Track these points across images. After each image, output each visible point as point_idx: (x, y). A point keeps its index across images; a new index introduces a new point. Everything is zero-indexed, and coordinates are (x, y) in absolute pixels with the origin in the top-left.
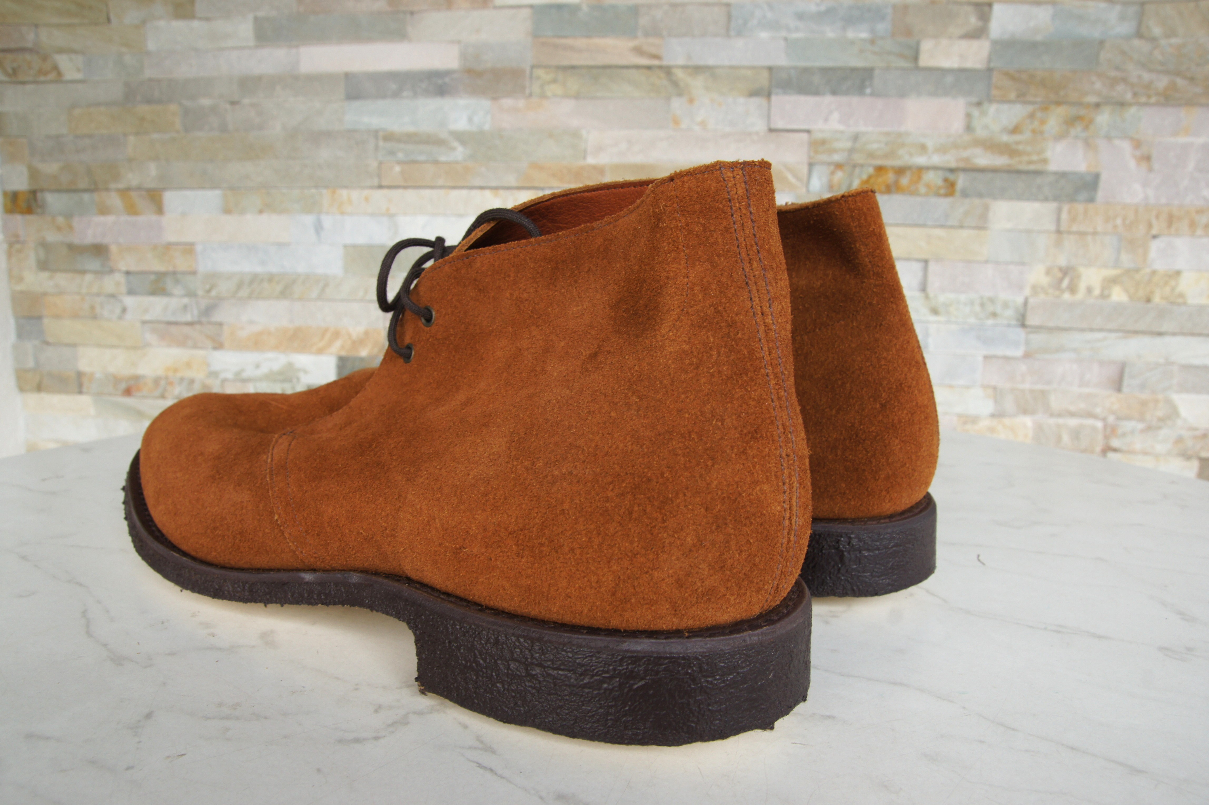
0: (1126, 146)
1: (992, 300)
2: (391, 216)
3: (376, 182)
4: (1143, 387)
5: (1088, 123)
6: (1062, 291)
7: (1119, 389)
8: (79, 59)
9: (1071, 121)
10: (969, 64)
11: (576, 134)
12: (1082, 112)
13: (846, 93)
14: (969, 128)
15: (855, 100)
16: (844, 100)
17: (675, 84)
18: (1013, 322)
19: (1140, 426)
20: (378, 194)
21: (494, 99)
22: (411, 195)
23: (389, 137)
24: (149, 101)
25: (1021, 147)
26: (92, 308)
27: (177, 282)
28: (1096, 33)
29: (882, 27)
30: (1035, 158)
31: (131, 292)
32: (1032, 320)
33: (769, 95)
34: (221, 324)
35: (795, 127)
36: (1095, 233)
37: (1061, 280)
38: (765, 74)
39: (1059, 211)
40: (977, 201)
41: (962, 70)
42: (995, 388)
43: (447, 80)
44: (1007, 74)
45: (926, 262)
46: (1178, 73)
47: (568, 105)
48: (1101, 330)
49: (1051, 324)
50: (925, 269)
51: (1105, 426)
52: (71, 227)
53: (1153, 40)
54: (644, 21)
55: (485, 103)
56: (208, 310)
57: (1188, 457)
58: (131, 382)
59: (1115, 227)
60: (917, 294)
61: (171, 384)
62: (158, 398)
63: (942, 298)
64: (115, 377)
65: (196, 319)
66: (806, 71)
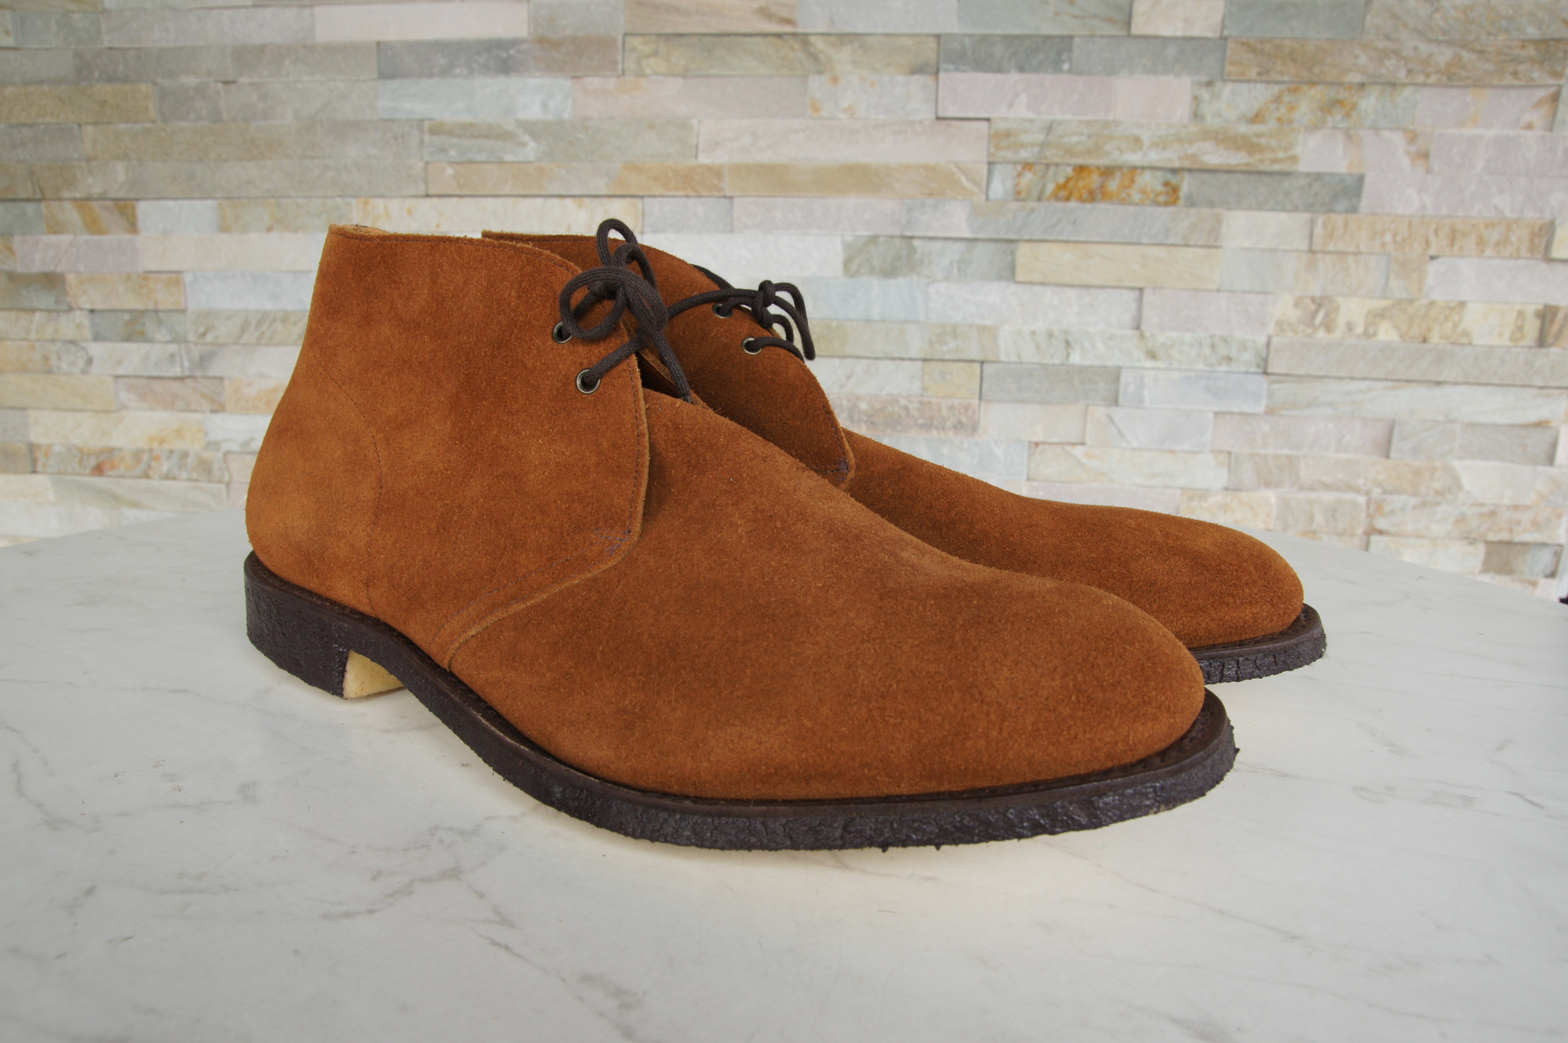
0: (1398, 139)
1: (1225, 340)
3: (422, 189)
4: (1416, 451)
5: (1349, 109)
6: (1316, 328)
7: (1387, 456)
8: (7, 18)
9: (1329, 107)
10: (1196, 32)
11: (684, 124)
12: (1342, 95)
13: (1037, 70)
14: (1196, 115)
15: (1048, 78)
16: (1034, 77)
17: (814, 57)
18: (1253, 369)
19: (1413, 501)
20: (425, 206)
21: (575, 78)
22: (468, 206)
23: (438, 129)
24: (111, 79)
25: (1263, 141)
26: (46, 358)
27: (160, 322)
30: (1281, 155)
31: (97, 337)
32: (1278, 365)
33: (937, 73)
34: (221, 379)
35: (971, 114)
36: (1357, 254)
37: (1315, 314)
38: (932, 44)
39: (1312, 224)
40: (1206, 211)
41: (1187, 40)
42: (1228, 454)
43: (513, 52)
44: (1246, 45)
45: (1141, 290)
46: (1464, 45)
47: (674, 86)
48: (1364, 378)
49: (1300, 372)
50: (1140, 299)
51: (1369, 502)
52: (10, 251)
55: (566, 83)
56: (204, 360)
57: (1473, 542)
58: (102, 458)
59: (1383, 244)
60: (1130, 332)
61: (157, 458)
62: (140, 477)
63: (1161, 339)
64: (80, 450)
65: (187, 373)
66: (984, 39)
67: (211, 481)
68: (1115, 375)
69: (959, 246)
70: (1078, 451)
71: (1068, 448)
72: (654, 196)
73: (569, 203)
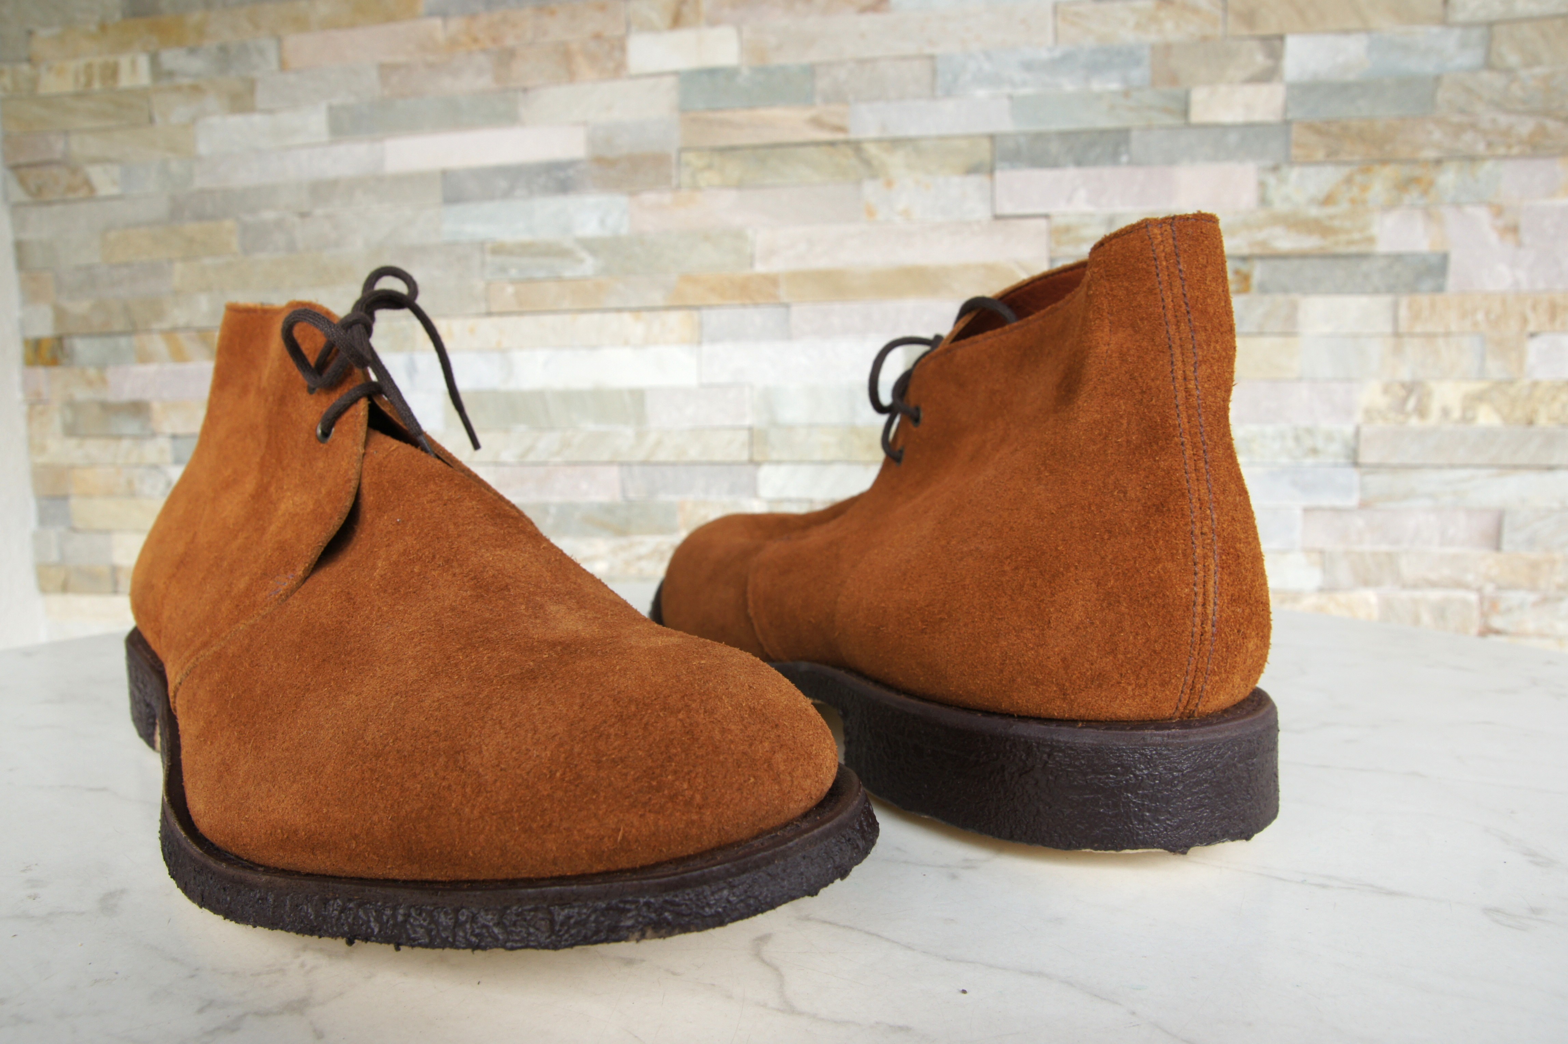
0: (1482, 214)
1: (1310, 432)
2: (503, 351)
3: (483, 308)
4: (1531, 542)
5: (1427, 187)
6: (1408, 415)
7: (1498, 547)
8: (116, 171)
9: (1404, 185)
10: (1258, 116)
11: (739, 235)
12: (1418, 172)
13: (1095, 163)
14: (1264, 201)
15: (1107, 172)
16: (1092, 172)
17: (867, 162)
18: (1342, 460)
19: (1532, 597)
20: (486, 324)
21: (632, 194)
22: (527, 323)
23: (499, 249)
24: (200, 217)
25: (1336, 223)
26: (130, 483)
28: (1429, 67)
29: (1138, 75)
30: (1356, 236)
31: (178, 461)
32: (1368, 456)
33: (991, 172)
35: (1029, 210)
36: (1447, 334)
37: (1405, 401)
38: (986, 144)
39: (1396, 306)
40: (1280, 298)
41: (1249, 126)
42: (1322, 552)
43: (571, 172)
44: (1311, 127)
46: (1547, 113)
47: (729, 197)
48: (1465, 466)
49: (1394, 461)
51: (1482, 600)
52: (104, 381)
53: (1509, 71)
54: (823, 83)
55: (621, 200)
59: (1475, 324)
66: (1039, 137)
72: (710, 307)
73: (627, 317)
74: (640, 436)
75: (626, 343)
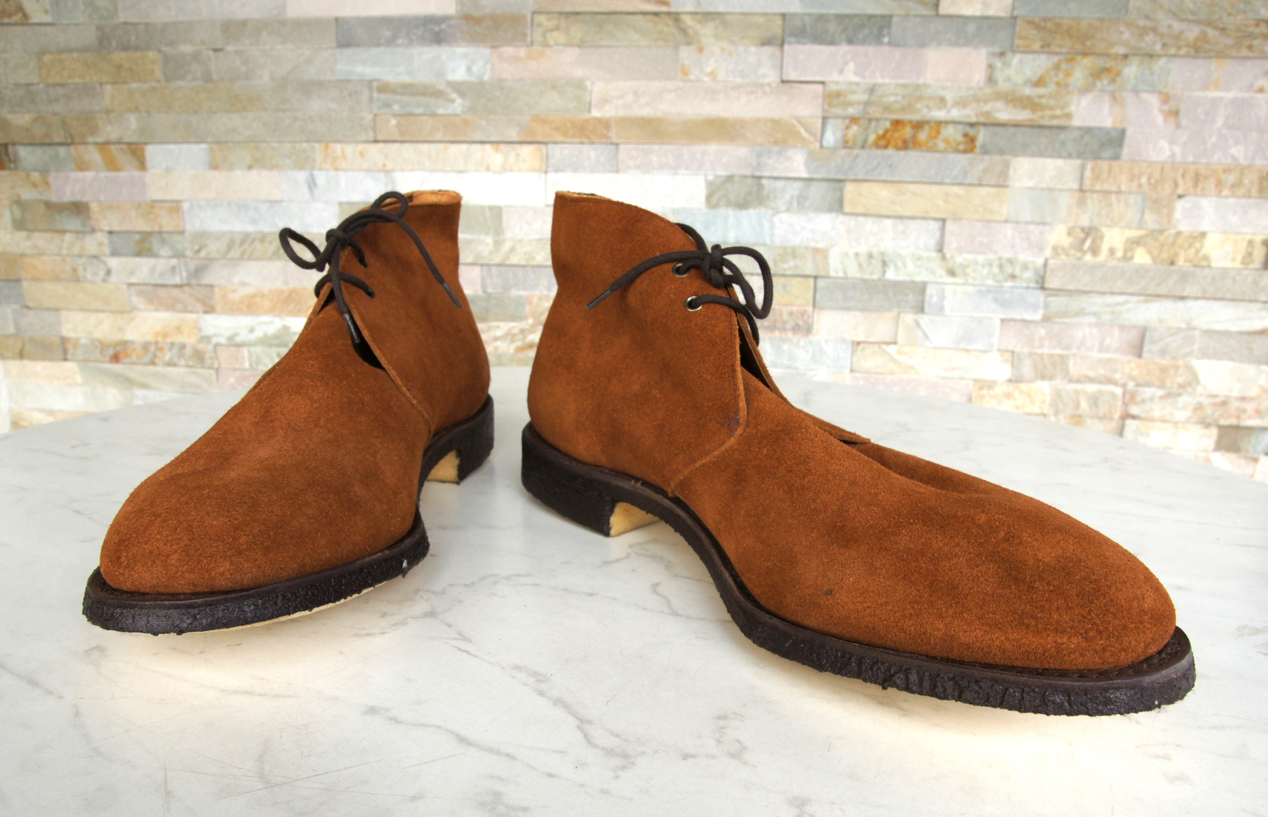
0: (1154, 100)
1: (1011, 262)
2: (387, 173)
3: (371, 136)
4: (1163, 353)
5: (1114, 75)
6: (1084, 253)
7: (1140, 356)
9: (1098, 73)
10: (992, 12)
11: (580, 85)
12: (1109, 64)
13: (864, 42)
14: (991, 80)
15: (872, 50)
16: (860, 49)
17: (684, 31)
18: (1032, 285)
19: (1160, 393)
20: (374, 149)
21: (493, 47)
22: (408, 150)
23: (384, 88)
24: (125, 48)
25: (1044, 101)
26: (75, 270)
27: (163, 242)
30: (1058, 112)
31: (115, 253)
32: (1052, 283)
33: (782, 45)
34: (212, 286)
35: (809, 78)
36: (1119, 192)
37: (1083, 241)
38: (779, 22)
39: (1083, 168)
40: (997, 158)
41: (985, 19)
42: (1012, 353)
43: (444, 26)
44: (1031, 23)
45: (944, 221)
46: (1209, 24)
47: (572, 54)
48: (1122, 294)
49: (1070, 287)
50: (943, 229)
51: (1125, 393)
52: (47, 184)
55: (486, 51)
56: (198, 271)
57: (1207, 426)
58: (119, 348)
59: (1140, 185)
60: (934, 254)
61: (161, 349)
62: (147, 364)
63: (959, 259)
64: (101, 342)
65: (185, 281)
66: (820, 18)
67: (203, 367)
68: (921, 288)
69: (797, 184)
70: (891, 349)
71: (884, 347)
72: (556, 143)
73: (488, 147)
74: (498, 244)
75: (488, 169)
